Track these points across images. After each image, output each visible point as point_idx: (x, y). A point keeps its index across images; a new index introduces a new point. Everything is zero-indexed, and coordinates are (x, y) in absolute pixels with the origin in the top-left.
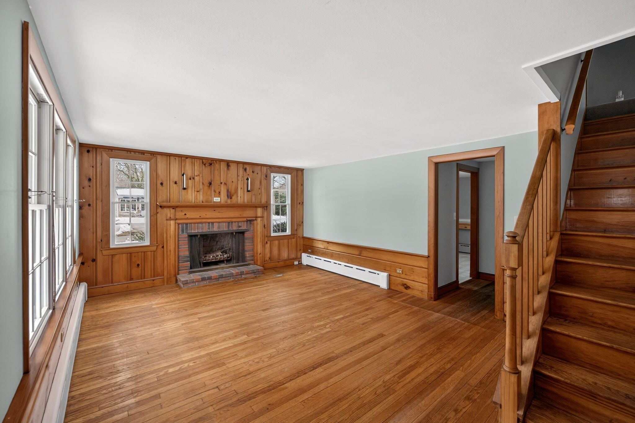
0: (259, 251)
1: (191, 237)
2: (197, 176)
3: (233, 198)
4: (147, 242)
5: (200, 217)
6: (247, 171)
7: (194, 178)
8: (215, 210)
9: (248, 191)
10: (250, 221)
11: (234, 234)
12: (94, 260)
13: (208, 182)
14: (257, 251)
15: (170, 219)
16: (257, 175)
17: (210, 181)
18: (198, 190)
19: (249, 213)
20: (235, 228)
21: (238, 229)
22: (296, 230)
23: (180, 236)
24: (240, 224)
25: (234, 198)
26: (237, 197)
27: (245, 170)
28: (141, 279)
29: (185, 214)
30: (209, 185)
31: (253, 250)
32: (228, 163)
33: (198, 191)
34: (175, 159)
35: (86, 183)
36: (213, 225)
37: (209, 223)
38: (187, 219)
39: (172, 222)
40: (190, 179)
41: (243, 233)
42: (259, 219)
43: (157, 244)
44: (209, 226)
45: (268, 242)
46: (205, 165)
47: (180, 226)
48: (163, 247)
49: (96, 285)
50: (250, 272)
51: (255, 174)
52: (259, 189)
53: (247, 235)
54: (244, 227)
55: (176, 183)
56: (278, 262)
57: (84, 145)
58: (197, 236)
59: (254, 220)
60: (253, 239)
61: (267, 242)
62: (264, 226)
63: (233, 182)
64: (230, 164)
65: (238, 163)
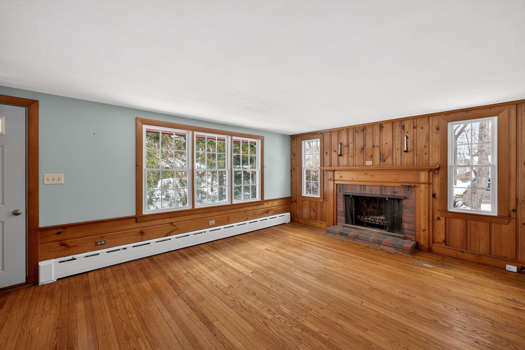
0: (423, 227)
1: (346, 196)
2: (351, 143)
3: (387, 161)
4: (318, 196)
5: (353, 179)
6: (405, 128)
7: (348, 146)
8: (366, 174)
9: (406, 151)
10: (409, 187)
11: (387, 199)
12: (296, 202)
13: (361, 147)
14: (420, 225)
15: (330, 180)
16: (421, 129)
17: (362, 146)
18: (352, 155)
19: (408, 178)
20: (388, 193)
21: (393, 194)
22: (515, 211)
23: (338, 194)
24: (396, 190)
25: (389, 161)
26: (393, 159)
27: (403, 127)
28: (316, 220)
29: (341, 177)
30: (361, 150)
31: (414, 223)
32: (381, 125)
33: (352, 157)
34: (335, 132)
35: (293, 156)
36: (365, 187)
37: (361, 185)
38: (343, 180)
39: (332, 182)
40: (346, 147)
41: (399, 200)
42: (423, 186)
43: (323, 197)
44: (361, 188)
45: (441, 218)
46: (357, 132)
47: (338, 186)
48: (327, 201)
49: (296, 216)
50: (391, 245)
51: (419, 129)
52: (425, 147)
53: (404, 202)
54: (400, 194)
55: (335, 151)
56: (462, 252)
57: (293, 136)
58: (350, 196)
59: (415, 187)
60: (414, 210)
61: (439, 218)
62: (434, 196)
63: (386, 143)
64: (383, 125)
65: (393, 122)
